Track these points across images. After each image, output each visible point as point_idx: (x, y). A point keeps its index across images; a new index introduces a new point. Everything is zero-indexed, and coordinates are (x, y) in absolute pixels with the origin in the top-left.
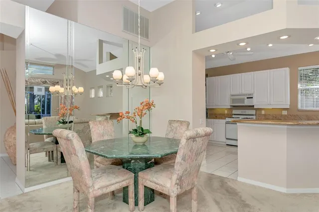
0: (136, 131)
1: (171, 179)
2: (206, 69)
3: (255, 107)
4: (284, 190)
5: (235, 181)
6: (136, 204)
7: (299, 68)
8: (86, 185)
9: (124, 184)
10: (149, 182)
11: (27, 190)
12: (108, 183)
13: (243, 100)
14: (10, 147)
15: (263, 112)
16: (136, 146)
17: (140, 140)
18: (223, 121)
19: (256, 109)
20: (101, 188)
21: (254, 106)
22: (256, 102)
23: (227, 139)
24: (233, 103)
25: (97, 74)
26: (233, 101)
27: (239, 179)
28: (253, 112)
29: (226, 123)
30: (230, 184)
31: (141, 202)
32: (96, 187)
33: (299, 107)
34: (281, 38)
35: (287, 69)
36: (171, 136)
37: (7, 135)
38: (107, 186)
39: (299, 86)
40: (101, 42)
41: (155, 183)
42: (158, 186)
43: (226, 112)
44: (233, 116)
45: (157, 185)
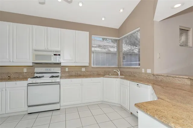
3: (62, 65)
13: (50, 57)
15: (67, 70)
18: (24, 83)
21: (61, 63)
23: (29, 106)
26: (37, 56)
28: (58, 70)
29: (28, 86)
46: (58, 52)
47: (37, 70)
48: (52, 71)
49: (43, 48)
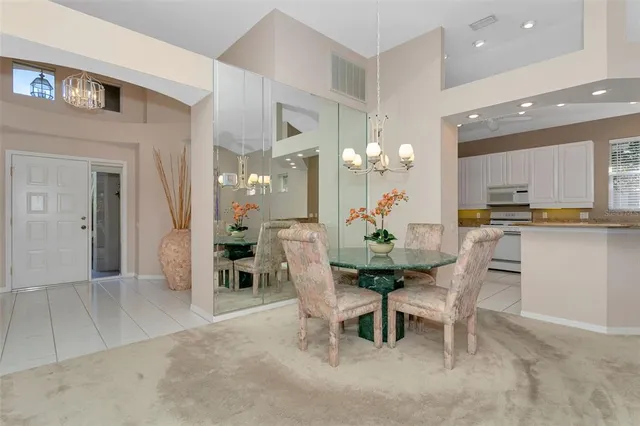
0: (376, 236)
1: (445, 300)
2: (459, 144)
3: (531, 207)
4: (603, 330)
5: (517, 316)
6: (385, 338)
7: (611, 142)
8: (328, 305)
9: (371, 308)
10: (408, 306)
11: (217, 319)
12: (352, 305)
13: (510, 196)
14: (168, 263)
15: (545, 215)
16: (375, 258)
17: (384, 248)
19: (533, 210)
20: (347, 310)
21: (528, 205)
22: (534, 200)
24: (492, 200)
25: (274, 156)
26: (493, 196)
27: (523, 314)
30: (511, 320)
31: (392, 336)
32: (341, 308)
33: (612, 206)
34: (594, 94)
35: (590, 144)
36: (415, 246)
37: (164, 246)
38: (353, 309)
39: (610, 170)
40: (280, 106)
41: (419, 307)
42: (424, 311)
43: (478, 215)
44: (492, 222)
45: (422, 310)
46: (523, 187)
47: (494, 215)
48: (516, 217)
49: (500, 184)
